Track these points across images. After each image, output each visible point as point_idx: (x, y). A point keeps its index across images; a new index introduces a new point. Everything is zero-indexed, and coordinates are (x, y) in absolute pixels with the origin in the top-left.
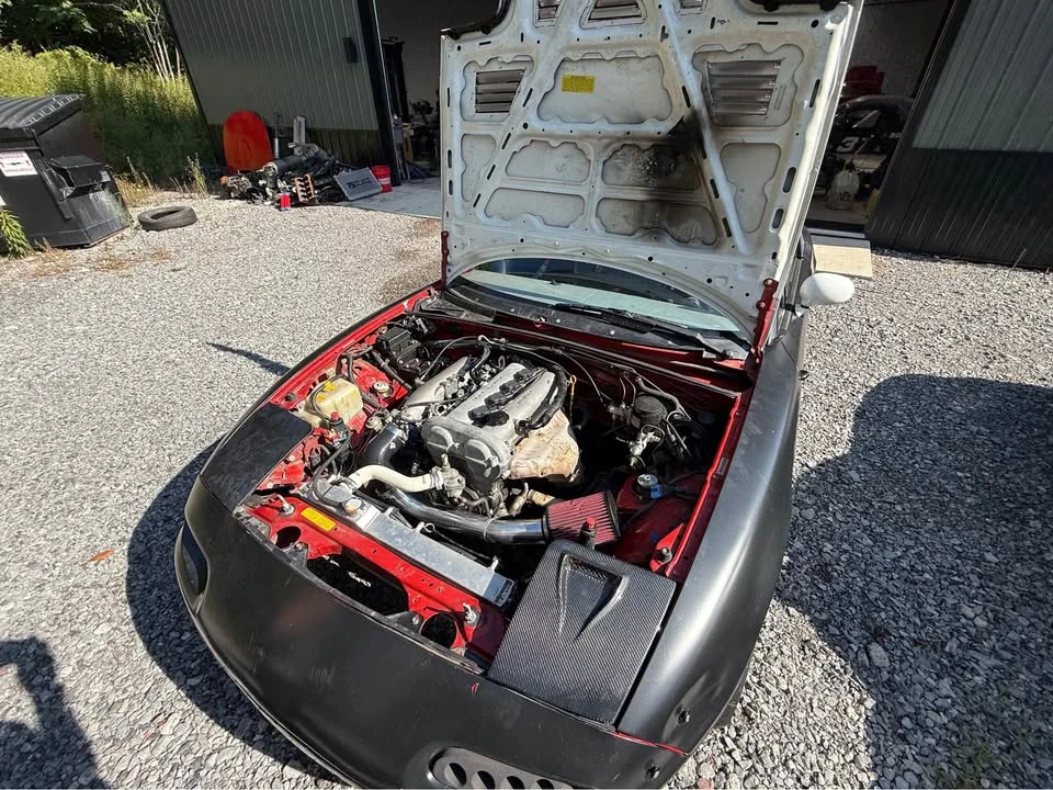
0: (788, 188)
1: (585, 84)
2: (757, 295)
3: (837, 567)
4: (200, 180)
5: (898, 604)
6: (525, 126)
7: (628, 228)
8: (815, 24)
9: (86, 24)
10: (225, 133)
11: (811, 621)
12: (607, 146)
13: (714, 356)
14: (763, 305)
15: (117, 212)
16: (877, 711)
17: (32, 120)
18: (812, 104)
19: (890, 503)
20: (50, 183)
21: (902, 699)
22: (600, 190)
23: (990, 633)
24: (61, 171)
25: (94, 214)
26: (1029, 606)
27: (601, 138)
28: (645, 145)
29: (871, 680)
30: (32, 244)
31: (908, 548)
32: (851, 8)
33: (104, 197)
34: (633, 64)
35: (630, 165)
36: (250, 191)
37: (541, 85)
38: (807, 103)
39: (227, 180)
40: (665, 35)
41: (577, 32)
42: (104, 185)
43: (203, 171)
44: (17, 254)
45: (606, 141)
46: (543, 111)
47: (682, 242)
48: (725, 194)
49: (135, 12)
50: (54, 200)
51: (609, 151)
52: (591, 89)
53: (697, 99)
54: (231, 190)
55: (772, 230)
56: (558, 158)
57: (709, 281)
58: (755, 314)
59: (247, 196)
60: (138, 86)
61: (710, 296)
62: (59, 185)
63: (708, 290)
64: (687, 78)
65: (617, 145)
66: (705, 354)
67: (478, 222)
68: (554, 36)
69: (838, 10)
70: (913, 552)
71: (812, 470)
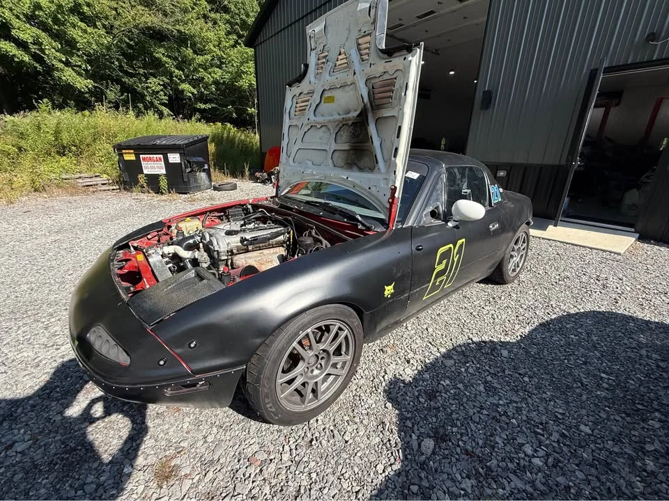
0: (398, 136)
1: (331, 99)
2: (389, 195)
3: (443, 394)
4: (247, 173)
5: (474, 428)
6: (309, 119)
7: (343, 164)
8: (405, 59)
9: (234, 115)
10: (267, 155)
11: (398, 415)
12: (338, 125)
13: (364, 228)
14: (391, 200)
15: (207, 182)
16: (398, 474)
17: (186, 142)
18: (405, 95)
19: (520, 374)
20: (183, 166)
21: (423, 475)
22: (334, 146)
23: (539, 471)
24: (189, 162)
25: (196, 180)
26: (597, 469)
27: (335, 122)
28: (350, 123)
29: (409, 457)
30: (168, 190)
31: (512, 401)
32: (418, 50)
33: (203, 175)
34: (347, 88)
35: (346, 133)
36: (266, 179)
37: (315, 101)
38: (403, 94)
39: (258, 174)
40: (355, 73)
41: (328, 77)
42: (204, 171)
43: (249, 170)
44: (162, 193)
45: (336, 123)
46: (316, 113)
47: (361, 169)
48: (376, 142)
49: (253, 109)
50: (182, 172)
51: (338, 128)
52: (333, 101)
53: (366, 100)
54: (258, 178)
55: (393, 159)
56: (321, 133)
57: (370, 188)
58: (388, 206)
59: (264, 182)
60: (243, 137)
61: (371, 197)
62: (186, 168)
63: (369, 193)
64: (362, 90)
65: (341, 125)
66: (360, 227)
67: (290, 165)
68: (320, 80)
69: (414, 52)
70: (515, 405)
71: (473, 343)
